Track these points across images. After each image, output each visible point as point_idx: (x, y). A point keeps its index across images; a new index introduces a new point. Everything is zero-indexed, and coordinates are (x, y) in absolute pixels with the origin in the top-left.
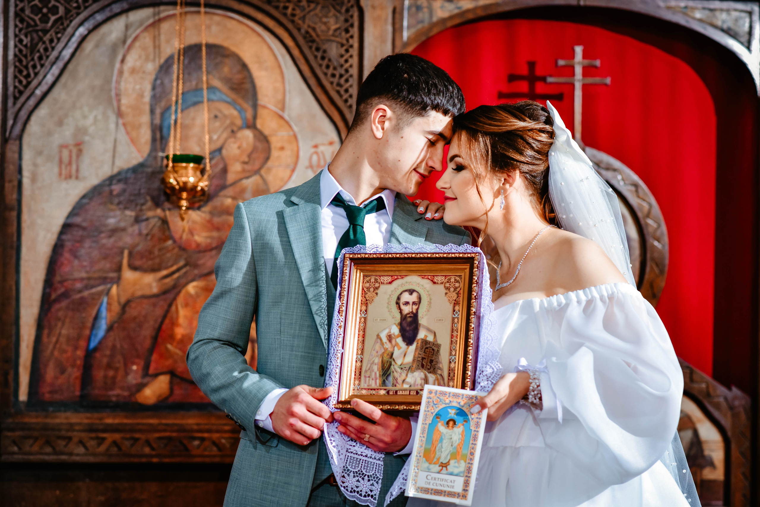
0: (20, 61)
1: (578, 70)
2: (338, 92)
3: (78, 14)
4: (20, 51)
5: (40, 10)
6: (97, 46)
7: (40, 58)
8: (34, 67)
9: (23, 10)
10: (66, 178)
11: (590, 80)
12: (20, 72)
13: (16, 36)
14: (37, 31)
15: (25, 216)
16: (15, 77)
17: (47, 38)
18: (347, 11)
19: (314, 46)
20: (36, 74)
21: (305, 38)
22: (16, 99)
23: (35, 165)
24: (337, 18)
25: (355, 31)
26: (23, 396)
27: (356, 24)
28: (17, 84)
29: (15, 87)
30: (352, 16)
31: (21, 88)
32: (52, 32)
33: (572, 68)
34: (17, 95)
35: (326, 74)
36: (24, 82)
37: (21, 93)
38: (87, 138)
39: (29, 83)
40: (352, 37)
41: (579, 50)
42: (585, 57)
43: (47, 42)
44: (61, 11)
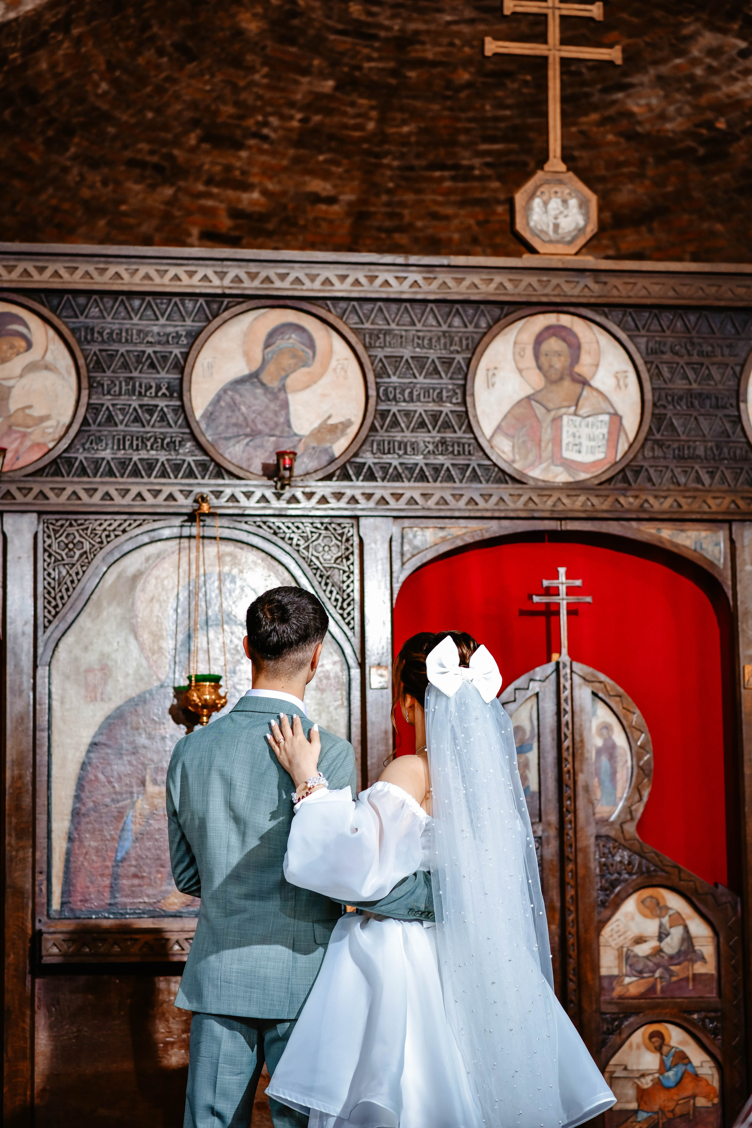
0: (49, 593)
1: (563, 589)
2: (342, 615)
3: (101, 548)
4: (49, 584)
5: (67, 545)
6: (119, 576)
7: (67, 590)
8: (62, 598)
9: (50, 546)
10: (92, 701)
11: (573, 599)
12: (49, 603)
13: (45, 570)
14: (64, 565)
15: (55, 737)
16: (45, 607)
17: (73, 572)
18: (347, 540)
19: (319, 573)
20: (64, 605)
21: (309, 565)
22: (45, 627)
23: (64, 689)
24: (338, 546)
25: (355, 558)
26: (56, 904)
27: (356, 551)
28: (47, 614)
29: (45, 617)
30: (352, 545)
31: (51, 618)
32: (78, 565)
33: (557, 588)
34: (47, 624)
35: (330, 599)
36: (53, 612)
37: (50, 622)
38: (110, 663)
39: (57, 613)
40: (352, 564)
41: (562, 571)
42: (568, 577)
43: (74, 575)
44: (87, 546)
